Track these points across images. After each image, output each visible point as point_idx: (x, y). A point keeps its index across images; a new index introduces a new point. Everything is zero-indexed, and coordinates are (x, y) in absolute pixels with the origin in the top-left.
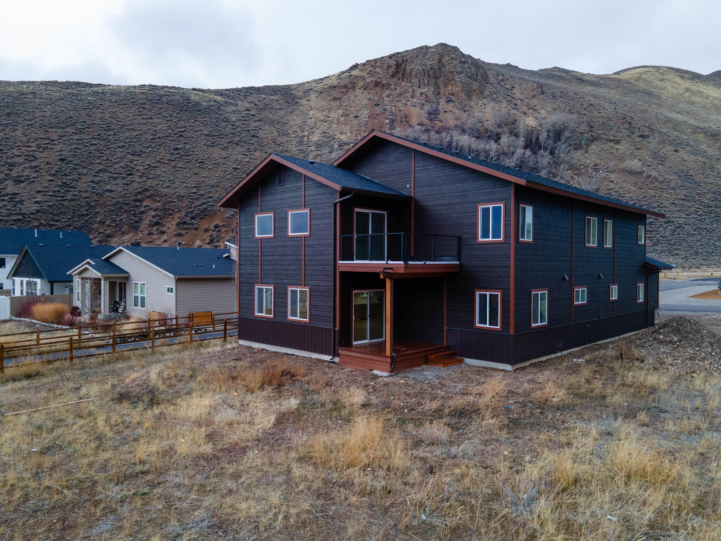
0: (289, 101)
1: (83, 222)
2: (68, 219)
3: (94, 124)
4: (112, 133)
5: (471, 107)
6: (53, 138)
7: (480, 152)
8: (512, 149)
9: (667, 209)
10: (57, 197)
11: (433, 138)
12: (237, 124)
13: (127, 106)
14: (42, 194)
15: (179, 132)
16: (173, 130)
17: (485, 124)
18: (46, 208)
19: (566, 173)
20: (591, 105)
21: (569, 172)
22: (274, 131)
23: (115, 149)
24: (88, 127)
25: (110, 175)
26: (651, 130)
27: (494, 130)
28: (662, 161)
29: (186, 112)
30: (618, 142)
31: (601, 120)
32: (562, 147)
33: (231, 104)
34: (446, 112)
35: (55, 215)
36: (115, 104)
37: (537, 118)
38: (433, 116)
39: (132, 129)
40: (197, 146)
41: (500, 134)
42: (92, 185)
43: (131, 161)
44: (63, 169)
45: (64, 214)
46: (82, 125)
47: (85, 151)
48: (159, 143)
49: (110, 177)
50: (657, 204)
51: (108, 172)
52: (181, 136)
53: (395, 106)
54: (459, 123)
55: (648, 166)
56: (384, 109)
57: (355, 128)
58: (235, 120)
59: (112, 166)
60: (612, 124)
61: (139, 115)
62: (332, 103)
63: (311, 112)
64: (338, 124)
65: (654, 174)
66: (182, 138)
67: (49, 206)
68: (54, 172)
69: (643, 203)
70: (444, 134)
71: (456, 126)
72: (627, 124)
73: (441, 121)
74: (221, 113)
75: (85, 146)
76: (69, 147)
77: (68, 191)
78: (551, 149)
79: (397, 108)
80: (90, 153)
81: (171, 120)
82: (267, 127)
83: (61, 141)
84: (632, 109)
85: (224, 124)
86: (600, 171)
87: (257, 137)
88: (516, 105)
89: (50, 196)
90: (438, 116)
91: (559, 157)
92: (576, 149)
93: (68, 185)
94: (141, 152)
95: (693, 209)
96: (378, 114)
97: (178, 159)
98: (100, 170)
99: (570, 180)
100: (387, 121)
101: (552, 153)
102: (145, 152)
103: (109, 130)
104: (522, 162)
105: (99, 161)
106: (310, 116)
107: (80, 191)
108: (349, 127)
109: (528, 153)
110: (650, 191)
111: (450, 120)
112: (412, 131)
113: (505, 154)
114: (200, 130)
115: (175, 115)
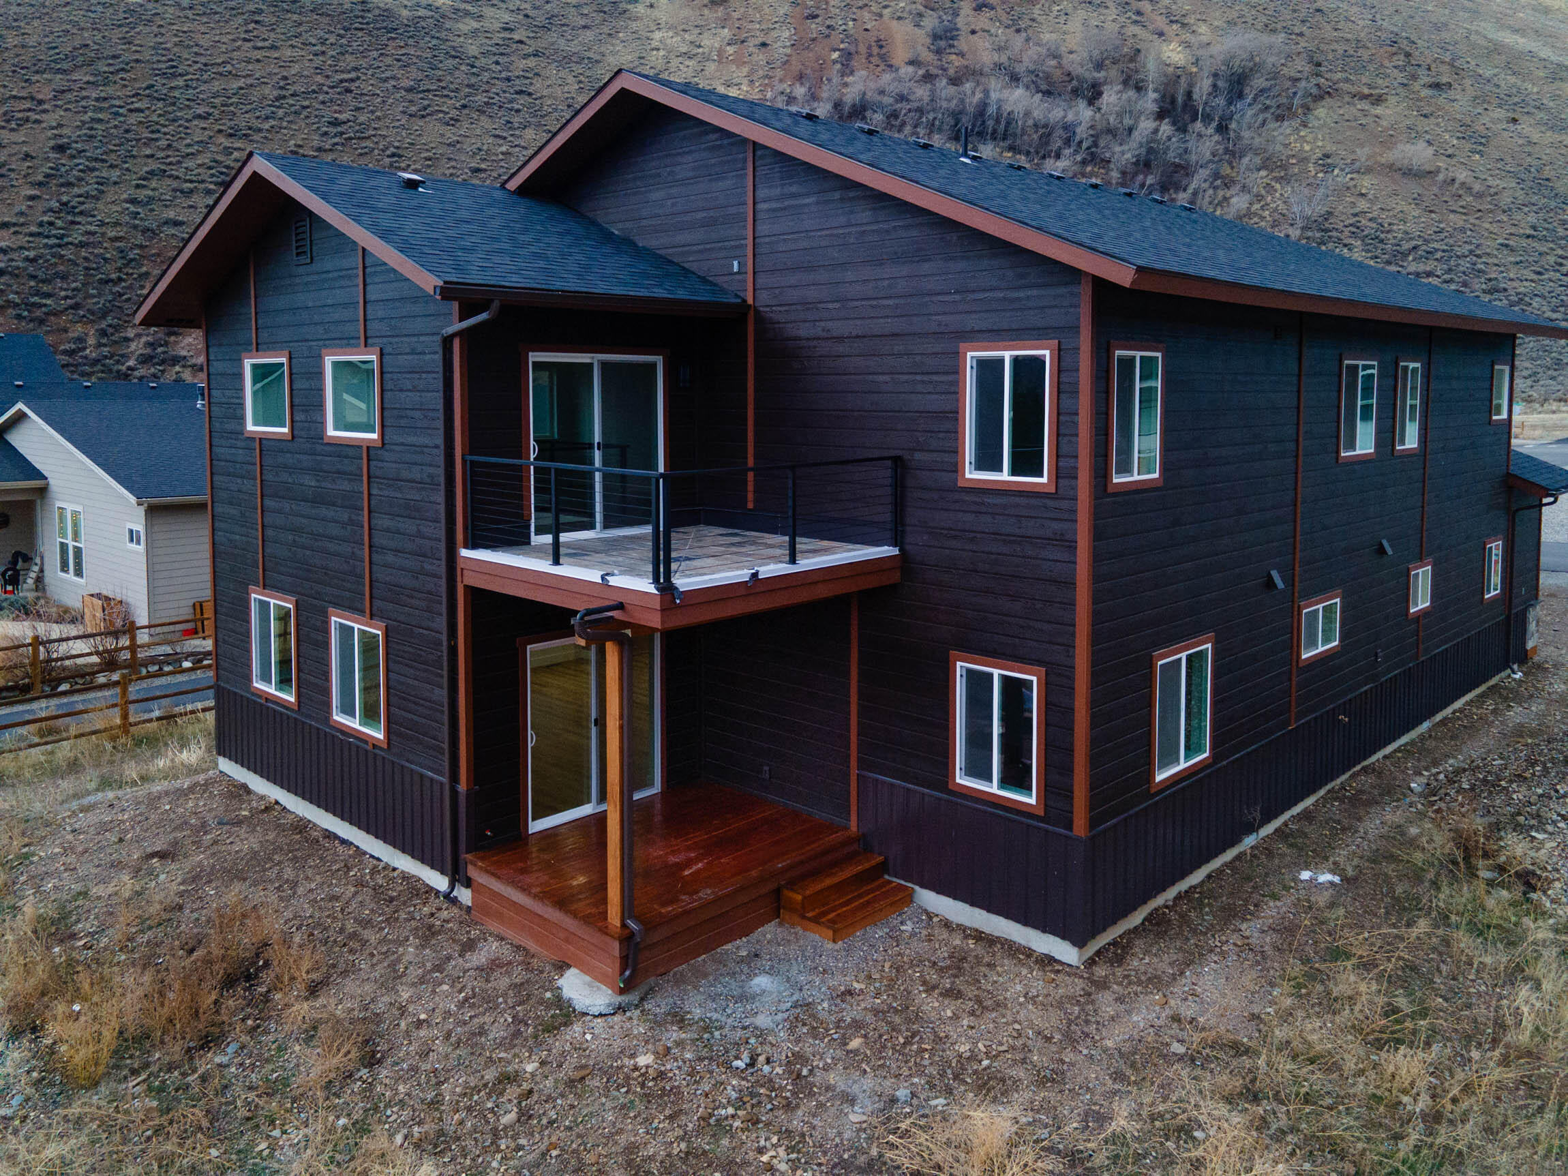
0: (606, 9)
1: (110, 298)
2: (74, 290)
3: (137, 61)
4: (180, 82)
5: (1033, 20)
6: (40, 97)
7: (1053, 128)
8: (1128, 121)
9: (1490, 261)
10: (48, 237)
11: (943, 96)
12: (483, 62)
13: (217, 17)
14: (13, 230)
15: (342, 81)
16: (327, 77)
17: (1064, 62)
18: (21, 264)
19: (1255, 176)
20: (1318, 10)
21: (1263, 173)
22: (570, 79)
23: (188, 121)
24: (123, 69)
25: (175, 184)
26: (1457, 71)
27: (1087, 75)
28: (1481, 143)
29: (360, 34)
30: (1378, 100)
31: (1340, 48)
32: (1246, 114)
33: (467, 13)
34: (973, 32)
35: (43, 281)
36: (190, 13)
37: (1187, 45)
38: (943, 43)
39: (230, 72)
40: (385, 116)
41: (1100, 85)
42: (132, 209)
43: (228, 151)
44: (63, 169)
45: (64, 278)
46: (110, 65)
47: (116, 127)
48: (293, 109)
49: (175, 190)
50: (1468, 247)
51: (170, 176)
52: (348, 91)
53: (854, 20)
54: (1004, 59)
55: (1449, 156)
56: (828, 27)
57: (761, 73)
58: (476, 54)
59: (179, 162)
60: (1366, 58)
61: (245, 40)
62: (706, 11)
63: (658, 35)
64: (720, 62)
65: (1462, 175)
66: (349, 97)
67: (27, 259)
68: (40, 178)
69: (1436, 245)
70: (968, 86)
71: (999, 66)
72: (1402, 57)
73: (961, 54)
74: (443, 35)
75: (117, 114)
76: (78, 117)
77: (73, 223)
78: (1221, 118)
79: (859, 23)
80: (127, 131)
81: (323, 53)
82: (552, 71)
83: (59, 103)
84: (1411, 22)
85: (450, 63)
86: (1336, 171)
87: (530, 94)
88: (1139, 13)
89: (31, 235)
90: (956, 43)
91: (1239, 138)
92: (1280, 118)
93: (74, 207)
94: (250, 128)
95: (1552, 259)
96: (814, 40)
97: (339, 148)
98: (152, 173)
99: (1263, 192)
100: (835, 55)
101: (1222, 129)
102: (260, 130)
103: (174, 76)
104: (1150, 151)
105: (148, 152)
106: (655, 44)
107: (102, 224)
108: (745, 70)
109: (1166, 128)
110: (1452, 216)
111: (983, 52)
112: (894, 80)
113: (1110, 131)
114: (393, 78)
115: (332, 40)
